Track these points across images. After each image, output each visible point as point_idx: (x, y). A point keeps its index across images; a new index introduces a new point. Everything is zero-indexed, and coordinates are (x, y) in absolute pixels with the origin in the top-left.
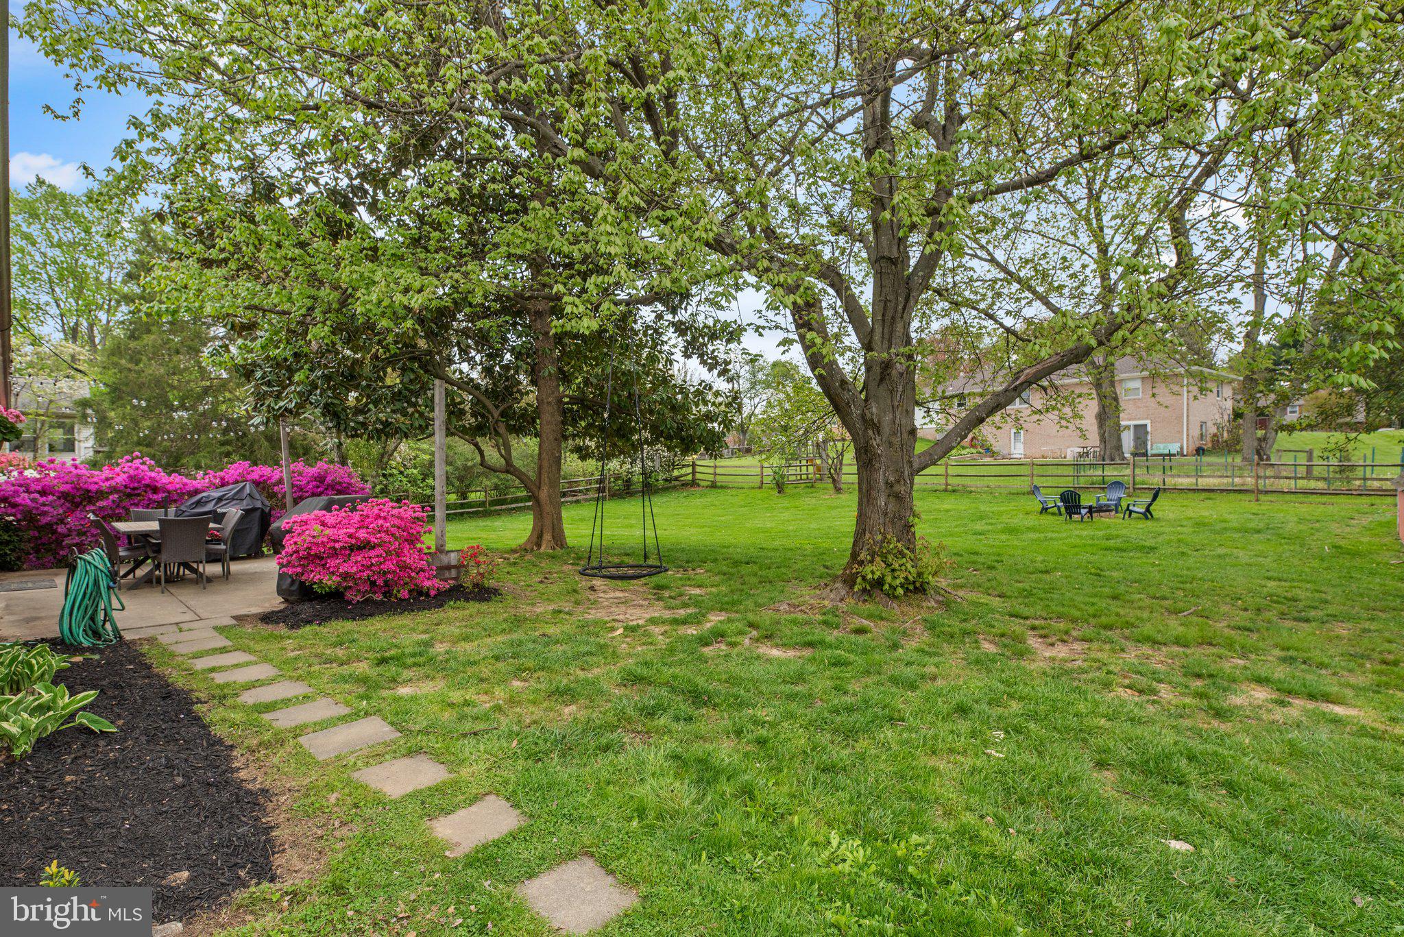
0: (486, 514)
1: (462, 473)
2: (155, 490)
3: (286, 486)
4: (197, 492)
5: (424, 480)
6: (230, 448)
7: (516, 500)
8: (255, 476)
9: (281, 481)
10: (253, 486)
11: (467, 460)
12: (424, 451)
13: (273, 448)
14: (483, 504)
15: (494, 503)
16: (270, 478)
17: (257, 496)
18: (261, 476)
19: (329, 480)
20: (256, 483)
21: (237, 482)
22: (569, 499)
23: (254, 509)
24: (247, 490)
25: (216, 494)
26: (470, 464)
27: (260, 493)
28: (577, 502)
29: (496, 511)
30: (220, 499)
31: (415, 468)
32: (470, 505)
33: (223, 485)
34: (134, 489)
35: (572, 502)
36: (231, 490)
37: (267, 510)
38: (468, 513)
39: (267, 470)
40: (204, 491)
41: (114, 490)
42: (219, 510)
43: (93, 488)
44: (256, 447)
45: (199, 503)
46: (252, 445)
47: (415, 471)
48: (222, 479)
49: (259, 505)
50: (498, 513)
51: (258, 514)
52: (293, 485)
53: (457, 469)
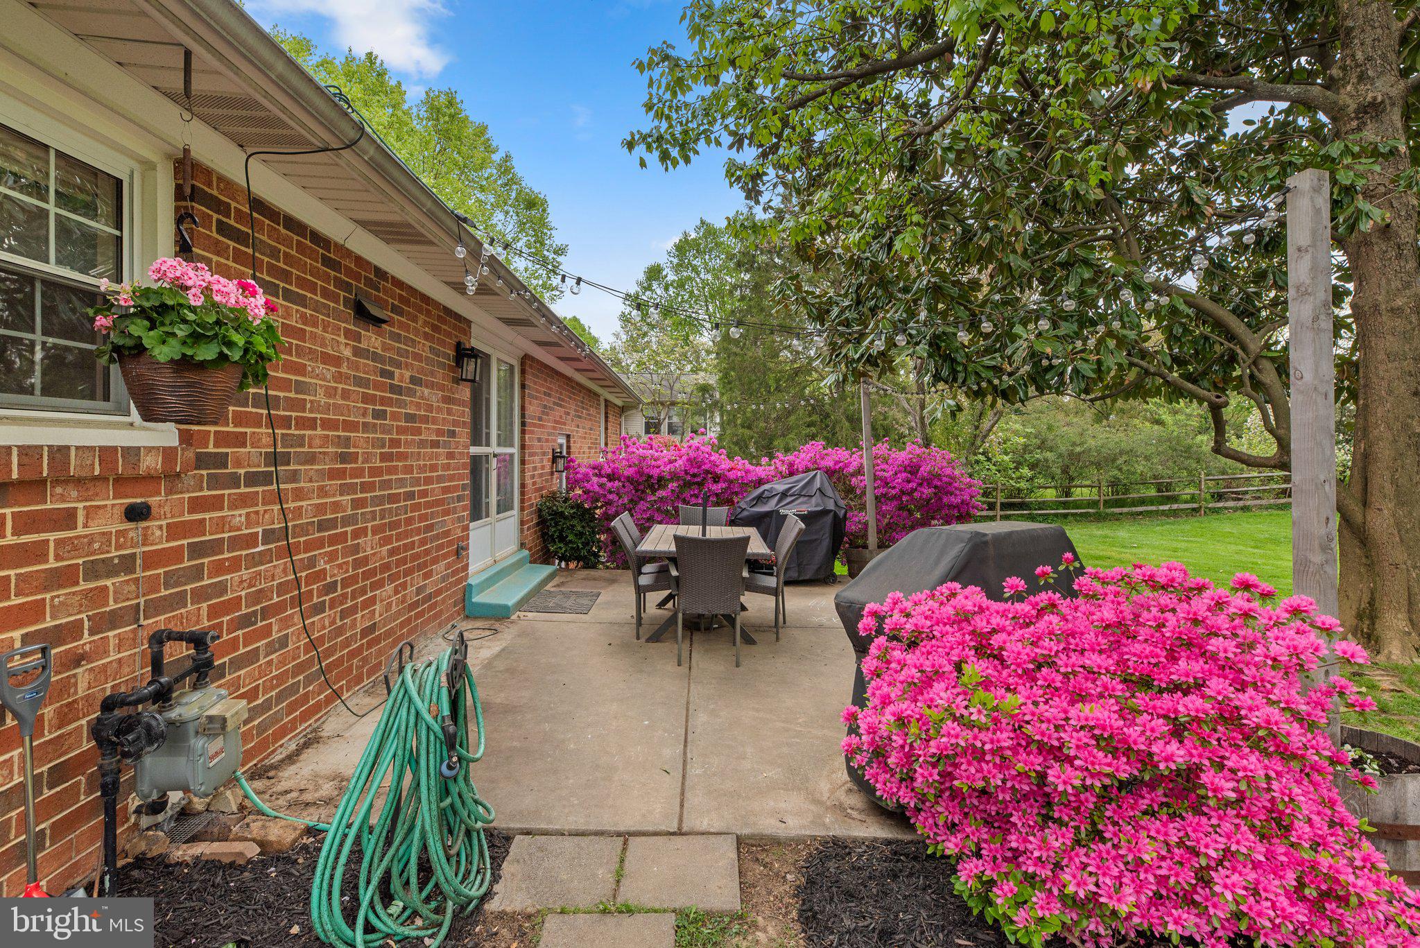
0: (1099, 518)
1: (1067, 461)
2: (717, 479)
3: (867, 479)
4: (760, 482)
5: (1017, 468)
6: (814, 430)
7: (1142, 502)
8: (829, 463)
9: (860, 471)
10: (825, 477)
11: (1074, 444)
12: (1016, 433)
13: (854, 429)
14: (1094, 504)
15: (1107, 503)
16: (847, 465)
17: (829, 492)
18: (837, 463)
19: (924, 470)
20: (830, 473)
21: (807, 470)
22: (1231, 504)
23: (825, 512)
24: (817, 484)
25: (780, 487)
26: (1078, 449)
27: (835, 488)
28: (1245, 509)
29: (1113, 514)
30: (784, 494)
31: (1006, 453)
32: (1077, 504)
33: (792, 473)
34: (694, 476)
35: (1235, 509)
36: (801, 479)
37: (841, 513)
38: (1074, 515)
39: (842, 454)
40: (767, 481)
41: (674, 476)
42: (782, 511)
43: (655, 472)
44: (837, 429)
45: (760, 499)
46: (834, 427)
47: (1006, 458)
48: (791, 465)
49: (831, 506)
50: (1117, 518)
51: (829, 519)
52: (876, 478)
53: (1060, 455)
